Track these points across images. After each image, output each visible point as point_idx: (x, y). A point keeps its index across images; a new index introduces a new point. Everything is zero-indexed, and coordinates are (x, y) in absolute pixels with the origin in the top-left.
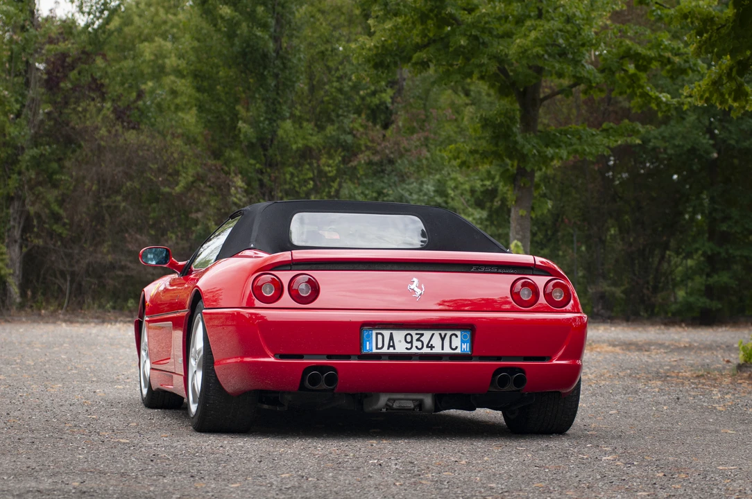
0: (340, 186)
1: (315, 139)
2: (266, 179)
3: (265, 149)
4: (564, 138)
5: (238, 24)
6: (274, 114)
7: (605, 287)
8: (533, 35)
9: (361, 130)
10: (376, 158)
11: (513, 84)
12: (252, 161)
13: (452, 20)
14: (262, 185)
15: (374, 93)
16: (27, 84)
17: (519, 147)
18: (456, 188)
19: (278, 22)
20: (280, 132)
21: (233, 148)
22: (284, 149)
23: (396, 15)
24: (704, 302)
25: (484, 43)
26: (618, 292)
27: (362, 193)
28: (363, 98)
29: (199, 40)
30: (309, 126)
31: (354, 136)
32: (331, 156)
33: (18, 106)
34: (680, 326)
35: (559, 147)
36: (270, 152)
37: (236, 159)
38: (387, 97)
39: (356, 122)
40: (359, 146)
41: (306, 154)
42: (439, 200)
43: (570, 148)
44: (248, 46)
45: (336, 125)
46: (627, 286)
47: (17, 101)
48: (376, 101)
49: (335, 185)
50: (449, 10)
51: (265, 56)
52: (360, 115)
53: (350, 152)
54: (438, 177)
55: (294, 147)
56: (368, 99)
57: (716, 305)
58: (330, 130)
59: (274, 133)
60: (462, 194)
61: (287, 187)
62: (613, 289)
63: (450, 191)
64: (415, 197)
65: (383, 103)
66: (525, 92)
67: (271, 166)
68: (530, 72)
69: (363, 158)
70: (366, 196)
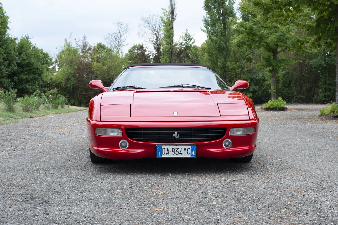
0: (241, 76)
1: (235, 65)
2: (224, 75)
3: (224, 68)
4: (283, 61)
5: (217, 41)
6: (226, 61)
7: (301, 96)
8: (274, 36)
9: (245, 63)
10: (248, 69)
11: (271, 49)
12: (221, 71)
13: (255, 35)
14: (224, 76)
15: (248, 55)
16: (172, 56)
17: (272, 64)
18: (266, 75)
19: (226, 40)
20: (227, 64)
21: (217, 68)
22: (228, 68)
23: (241, 34)
24: (324, 99)
25: (263, 39)
26: (304, 97)
27: (246, 77)
28: (245, 56)
29: (209, 45)
30: (233, 63)
31: (244, 65)
32: (238, 69)
33: (170, 61)
34: (318, 104)
35: (282, 63)
36: (225, 69)
37: (218, 71)
38: (250, 56)
39: (244, 62)
40: (245, 67)
41: (233, 69)
42: (263, 78)
43: (285, 64)
44: (219, 46)
45: (239, 62)
46: (306, 96)
47: (169, 60)
48: (248, 57)
49: (240, 75)
50: (254, 32)
51: (223, 47)
52: (245, 60)
53: (243, 68)
54: (262, 73)
55: (230, 67)
56: (247, 56)
57: (327, 99)
58: (238, 63)
59: (226, 64)
60: (268, 76)
61: (229, 76)
62: (303, 96)
63: (265, 76)
64: (257, 77)
65: (250, 57)
66: (274, 51)
67: (225, 72)
68: (275, 46)
69: (245, 69)
70: (246, 78)
